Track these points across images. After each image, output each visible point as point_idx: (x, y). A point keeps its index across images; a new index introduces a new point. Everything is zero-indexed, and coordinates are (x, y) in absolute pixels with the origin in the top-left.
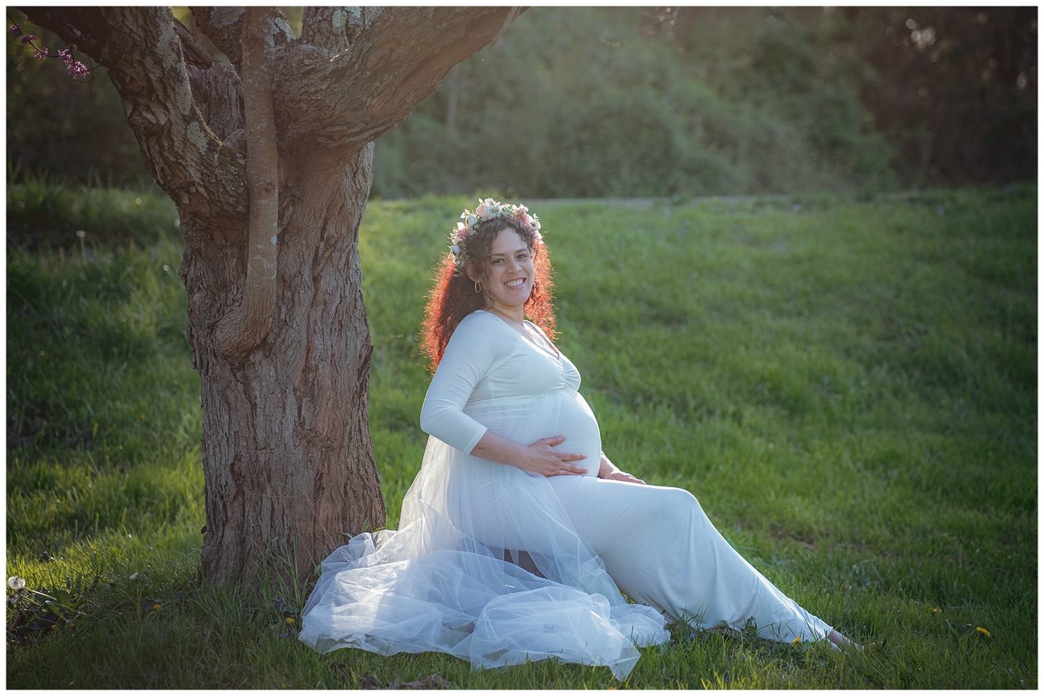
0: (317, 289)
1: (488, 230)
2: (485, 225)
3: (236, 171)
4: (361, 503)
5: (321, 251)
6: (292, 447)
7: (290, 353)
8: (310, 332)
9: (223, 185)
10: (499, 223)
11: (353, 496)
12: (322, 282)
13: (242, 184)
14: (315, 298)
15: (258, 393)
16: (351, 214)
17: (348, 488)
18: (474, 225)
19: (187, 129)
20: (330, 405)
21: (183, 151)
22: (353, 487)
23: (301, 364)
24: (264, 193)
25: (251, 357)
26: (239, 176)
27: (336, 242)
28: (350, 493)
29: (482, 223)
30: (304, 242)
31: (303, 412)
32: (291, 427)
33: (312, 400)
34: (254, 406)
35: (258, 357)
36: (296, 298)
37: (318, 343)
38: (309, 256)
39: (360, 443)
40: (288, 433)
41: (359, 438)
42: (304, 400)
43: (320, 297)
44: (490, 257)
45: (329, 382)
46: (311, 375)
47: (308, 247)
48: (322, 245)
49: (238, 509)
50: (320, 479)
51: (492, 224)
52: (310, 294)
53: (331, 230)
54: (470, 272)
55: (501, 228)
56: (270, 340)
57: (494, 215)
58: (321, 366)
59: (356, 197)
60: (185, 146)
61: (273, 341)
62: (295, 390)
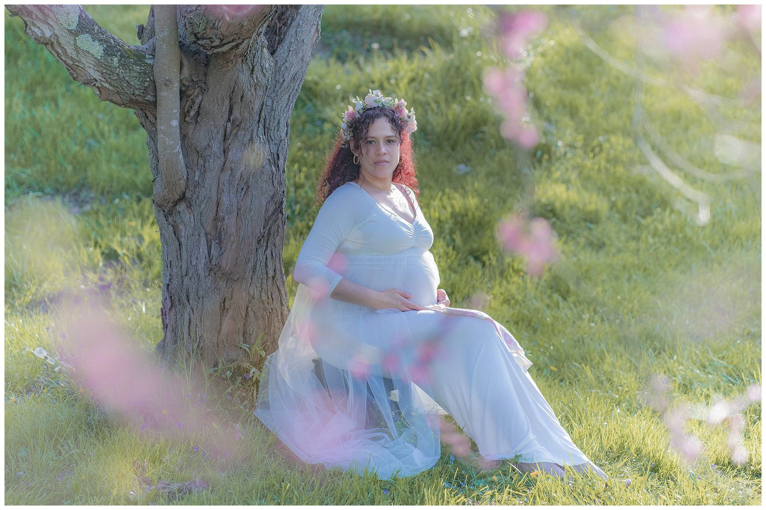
0: (226, 158)
1: (367, 117)
2: (367, 112)
3: (140, 69)
4: (260, 322)
5: (228, 130)
6: (203, 277)
7: (203, 206)
8: (220, 192)
9: (127, 81)
10: (378, 112)
11: (253, 316)
12: (230, 154)
13: (148, 79)
14: (224, 165)
15: (183, 234)
16: (250, 102)
17: (249, 309)
18: (360, 110)
19: (76, 40)
20: (234, 247)
21: (77, 56)
22: (254, 308)
23: (212, 215)
24: (164, 87)
25: (178, 207)
26: (145, 74)
27: (241, 123)
28: (251, 314)
29: (366, 110)
30: (212, 123)
31: (212, 251)
32: (203, 261)
33: (220, 243)
34: (180, 244)
35: (182, 207)
36: (207, 165)
37: (225, 199)
38: (218, 133)
39: (265, 276)
40: (201, 266)
41: (264, 271)
42: (213, 242)
43: (227, 164)
44: (366, 139)
45: (234, 230)
46: (219, 224)
47: (216, 127)
48: (229, 125)
49: (173, 317)
50: (224, 302)
51: (371, 112)
52: (220, 162)
53: (236, 114)
54: (352, 145)
55: (378, 116)
56: (188, 195)
57: (376, 105)
58: (226, 218)
59: (255, 89)
60: (78, 52)
61: (191, 197)
62: (206, 234)
